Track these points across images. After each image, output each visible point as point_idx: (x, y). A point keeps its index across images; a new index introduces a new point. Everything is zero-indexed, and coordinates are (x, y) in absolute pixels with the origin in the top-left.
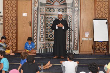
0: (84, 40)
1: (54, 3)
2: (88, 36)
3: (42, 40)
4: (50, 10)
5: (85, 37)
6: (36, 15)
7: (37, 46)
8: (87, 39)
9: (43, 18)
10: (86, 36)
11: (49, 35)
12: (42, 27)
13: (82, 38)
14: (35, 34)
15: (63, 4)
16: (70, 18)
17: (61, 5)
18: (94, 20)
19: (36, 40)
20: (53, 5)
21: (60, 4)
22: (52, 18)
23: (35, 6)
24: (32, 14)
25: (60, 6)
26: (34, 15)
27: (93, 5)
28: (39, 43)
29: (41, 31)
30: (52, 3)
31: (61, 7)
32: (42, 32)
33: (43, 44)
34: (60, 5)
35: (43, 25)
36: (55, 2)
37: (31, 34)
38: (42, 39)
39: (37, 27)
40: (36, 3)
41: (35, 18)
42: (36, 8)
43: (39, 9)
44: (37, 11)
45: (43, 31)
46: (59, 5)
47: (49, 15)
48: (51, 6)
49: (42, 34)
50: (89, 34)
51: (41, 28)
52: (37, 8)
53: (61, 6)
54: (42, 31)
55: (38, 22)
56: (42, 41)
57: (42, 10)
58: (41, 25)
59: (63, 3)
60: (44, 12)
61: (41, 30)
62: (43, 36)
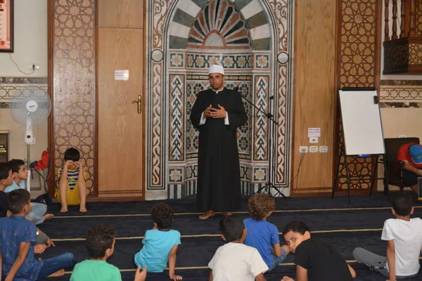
0: (307, 151)
1: (205, 40)
2: (316, 141)
3: (176, 157)
4: (194, 61)
5: (309, 145)
6: (158, 77)
7: (161, 175)
8: (314, 150)
9: (180, 87)
10: (311, 141)
11: (192, 141)
12: (177, 113)
13: (301, 148)
14: (157, 138)
15: (236, 42)
16: (262, 87)
17: (228, 45)
18: (341, 92)
19: (159, 156)
20: (204, 43)
21: (224, 42)
22: (200, 85)
23: (155, 46)
24: (144, 72)
25: (225, 47)
26: (151, 76)
27: (331, 47)
28: (168, 165)
29: (174, 127)
30: (201, 38)
31: (227, 51)
32: (177, 130)
33: (181, 170)
34: (225, 44)
35: (180, 107)
36: (209, 34)
37: (144, 136)
38: (176, 154)
39: (163, 115)
40: (157, 37)
41: (154, 85)
42: (157, 55)
43: (168, 56)
44: (160, 64)
45: (180, 127)
46: (222, 45)
47: (194, 77)
48: (198, 47)
49: (177, 136)
50: (319, 135)
51: (174, 117)
52: (163, 53)
53: (229, 48)
54: (177, 126)
55: (164, 99)
56: (176, 160)
57: (177, 60)
58: (174, 107)
59: (234, 40)
60: (182, 66)
61: (175, 123)
62: (179, 143)
